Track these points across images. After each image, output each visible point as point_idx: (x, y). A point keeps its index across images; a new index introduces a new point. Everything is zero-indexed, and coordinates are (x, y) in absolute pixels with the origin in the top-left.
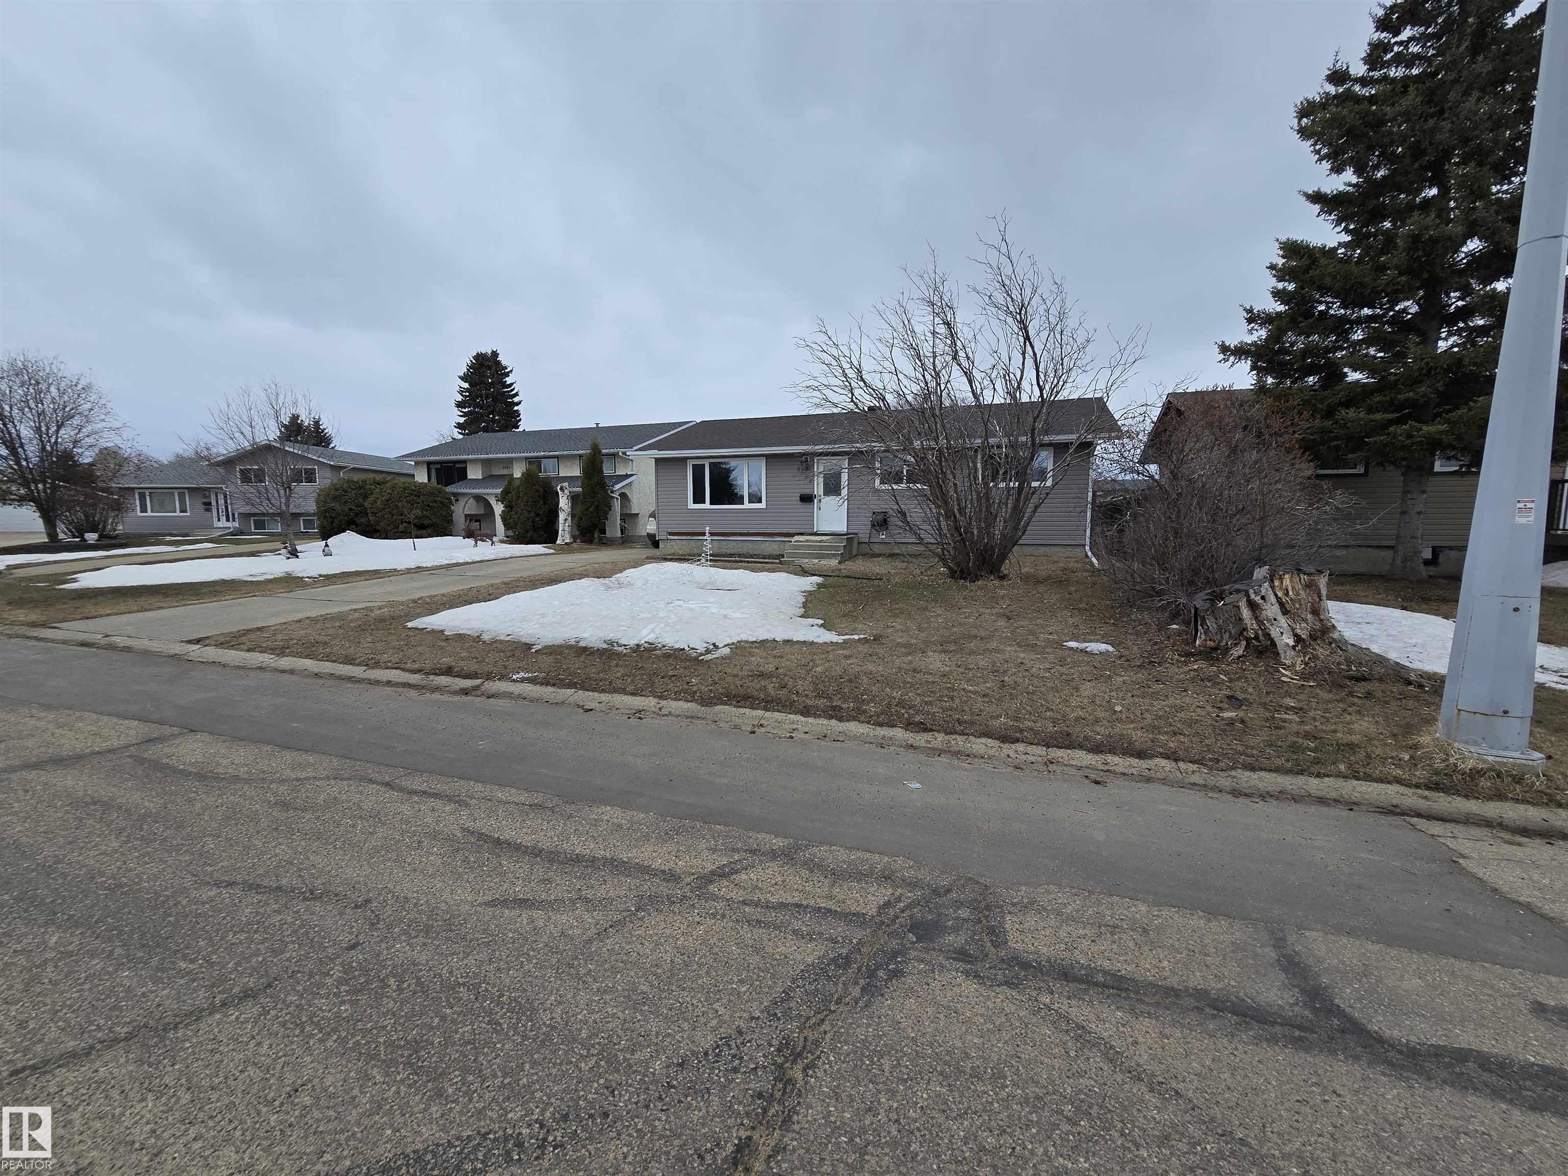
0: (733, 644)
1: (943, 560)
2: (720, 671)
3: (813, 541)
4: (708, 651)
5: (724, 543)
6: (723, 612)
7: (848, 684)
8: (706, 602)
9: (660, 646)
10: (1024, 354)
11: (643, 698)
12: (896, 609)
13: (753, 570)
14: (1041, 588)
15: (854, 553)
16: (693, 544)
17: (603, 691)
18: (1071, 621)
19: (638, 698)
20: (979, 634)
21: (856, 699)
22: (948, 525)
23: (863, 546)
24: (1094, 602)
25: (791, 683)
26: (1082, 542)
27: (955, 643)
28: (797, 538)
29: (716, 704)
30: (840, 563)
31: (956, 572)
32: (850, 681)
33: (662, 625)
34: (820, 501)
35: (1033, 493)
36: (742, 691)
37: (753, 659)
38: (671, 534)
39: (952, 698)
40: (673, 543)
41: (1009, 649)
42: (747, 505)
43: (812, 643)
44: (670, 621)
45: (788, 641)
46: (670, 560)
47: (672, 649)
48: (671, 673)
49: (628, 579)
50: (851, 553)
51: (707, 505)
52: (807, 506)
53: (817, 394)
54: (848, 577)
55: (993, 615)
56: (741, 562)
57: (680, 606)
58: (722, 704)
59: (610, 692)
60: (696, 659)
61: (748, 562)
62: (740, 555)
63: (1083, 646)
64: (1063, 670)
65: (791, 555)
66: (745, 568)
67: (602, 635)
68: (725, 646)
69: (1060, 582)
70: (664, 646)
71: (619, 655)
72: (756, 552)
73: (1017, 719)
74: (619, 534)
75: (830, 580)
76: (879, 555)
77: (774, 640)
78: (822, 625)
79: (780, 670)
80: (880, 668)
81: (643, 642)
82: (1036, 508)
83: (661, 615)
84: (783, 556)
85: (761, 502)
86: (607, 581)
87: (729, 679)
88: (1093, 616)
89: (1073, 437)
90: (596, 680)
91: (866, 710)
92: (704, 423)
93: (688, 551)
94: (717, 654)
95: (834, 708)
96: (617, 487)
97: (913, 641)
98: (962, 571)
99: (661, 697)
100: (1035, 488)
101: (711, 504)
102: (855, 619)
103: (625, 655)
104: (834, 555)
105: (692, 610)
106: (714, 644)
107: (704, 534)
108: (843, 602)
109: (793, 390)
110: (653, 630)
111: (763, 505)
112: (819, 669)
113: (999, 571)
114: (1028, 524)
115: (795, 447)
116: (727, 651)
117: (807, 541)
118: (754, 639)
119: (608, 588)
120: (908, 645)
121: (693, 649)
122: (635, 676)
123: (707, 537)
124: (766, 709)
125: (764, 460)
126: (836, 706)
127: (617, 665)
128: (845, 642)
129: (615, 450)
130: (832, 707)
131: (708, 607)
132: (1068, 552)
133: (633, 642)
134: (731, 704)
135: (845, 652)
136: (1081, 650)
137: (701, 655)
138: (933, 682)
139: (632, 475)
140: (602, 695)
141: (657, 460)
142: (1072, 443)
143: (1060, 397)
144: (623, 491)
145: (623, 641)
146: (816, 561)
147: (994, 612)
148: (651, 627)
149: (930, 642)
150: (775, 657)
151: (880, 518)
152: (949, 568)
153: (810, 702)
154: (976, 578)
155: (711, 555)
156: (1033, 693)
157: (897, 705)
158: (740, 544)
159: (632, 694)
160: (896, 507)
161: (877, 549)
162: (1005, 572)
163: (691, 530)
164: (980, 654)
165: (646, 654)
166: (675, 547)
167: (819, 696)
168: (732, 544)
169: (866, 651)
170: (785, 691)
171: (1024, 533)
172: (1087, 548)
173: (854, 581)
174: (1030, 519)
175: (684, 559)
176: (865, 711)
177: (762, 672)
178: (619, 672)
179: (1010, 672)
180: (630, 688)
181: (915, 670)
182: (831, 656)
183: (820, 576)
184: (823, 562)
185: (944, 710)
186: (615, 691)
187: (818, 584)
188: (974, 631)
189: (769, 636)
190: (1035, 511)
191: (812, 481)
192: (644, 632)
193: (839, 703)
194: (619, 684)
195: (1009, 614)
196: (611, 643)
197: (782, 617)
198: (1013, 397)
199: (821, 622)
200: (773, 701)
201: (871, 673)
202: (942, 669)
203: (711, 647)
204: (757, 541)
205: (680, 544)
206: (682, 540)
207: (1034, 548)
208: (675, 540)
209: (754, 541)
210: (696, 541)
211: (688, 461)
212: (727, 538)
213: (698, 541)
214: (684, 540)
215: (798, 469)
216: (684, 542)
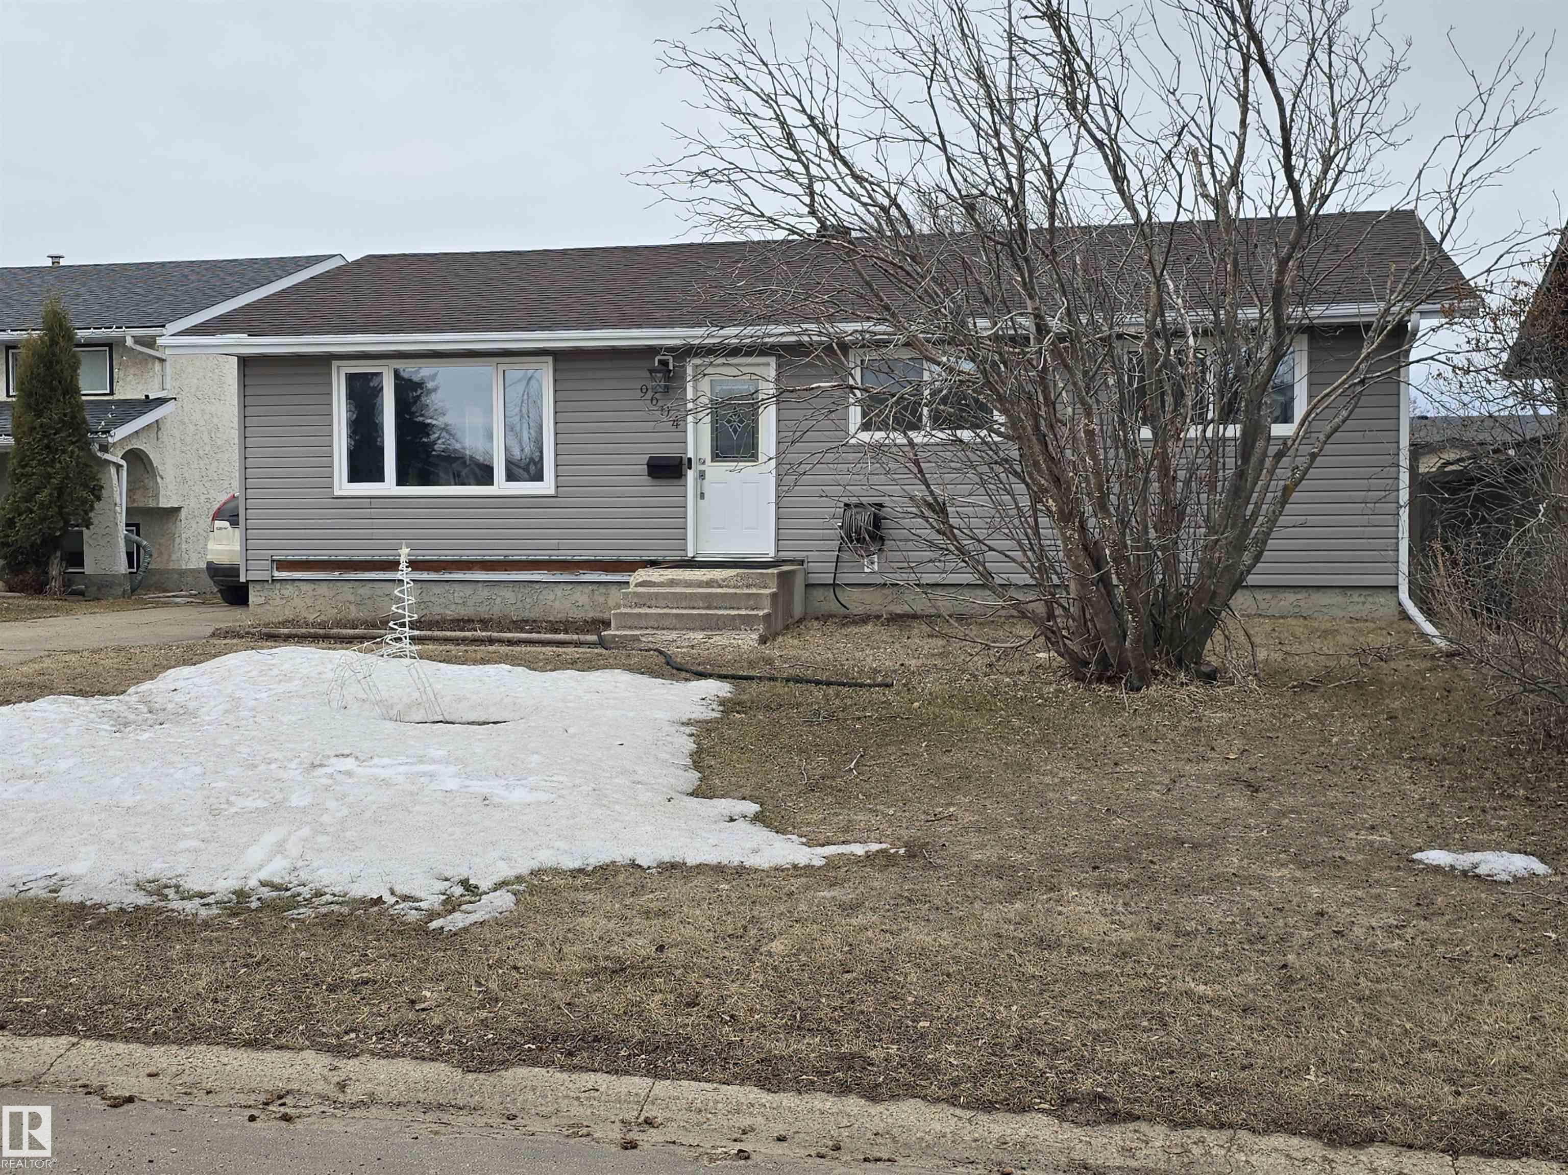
0: (519, 879)
1: (1052, 637)
2: (500, 963)
3: (688, 584)
4: (451, 905)
5: (437, 589)
6: (478, 787)
7: (869, 988)
8: (421, 760)
9: (306, 892)
10: (1243, 98)
11: (287, 1055)
12: (947, 767)
13: (532, 665)
14: (1315, 704)
15: (798, 610)
16: (347, 594)
17: (160, 1039)
18: (1416, 792)
19: (271, 1056)
20: (1184, 834)
21: (900, 1033)
22: (1066, 539)
23: (819, 594)
24: (1459, 739)
25: (707, 989)
26: (1387, 580)
27: (1130, 860)
28: (642, 575)
29: (506, 1064)
30: (763, 640)
31: (1086, 664)
32: (871, 978)
33: (305, 831)
34: (702, 475)
35: (1279, 455)
36: (574, 1023)
37: (587, 921)
38: (283, 565)
39: (1162, 1020)
40: (289, 590)
41: (1276, 873)
42: (501, 486)
43: (741, 871)
44: (326, 819)
45: (673, 866)
46: (287, 639)
47: (343, 899)
48: (355, 974)
49: (179, 698)
50: (789, 613)
51: (389, 486)
52: (665, 490)
53: (724, 191)
54: (798, 680)
55: (1207, 780)
56: (491, 641)
57: (349, 774)
58: (523, 1062)
59: (180, 1042)
60: (421, 929)
61: (510, 642)
62: (485, 624)
63: (1464, 860)
64: (1436, 928)
65: (627, 621)
66: (514, 661)
67: (128, 868)
68: (498, 886)
69: (1359, 685)
70: (319, 894)
71: (188, 925)
72: (527, 615)
73: (1352, 1076)
74: (122, 566)
75: (754, 688)
76: (864, 620)
77: (634, 865)
78: (758, 819)
79: (671, 954)
80: (946, 938)
81: (253, 883)
82: (1287, 492)
83: (297, 800)
84: (607, 624)
85: (539, 477)
86: (112, 703)
87: (531, 986)
88: (1467, 777)
89: (1369, 310)
90: (132, 1005)
91: (937, 1062)
92: (370, 259)
93: (330, 614)
94: (481, 911)
95: (848, 1061)
96: (120, 433)
97: (1017, 857)
98: (1104, 661)
99: (339, 1050)
100: (1285, 439)
101: (401, 481)
102: (843, 797)
103: (206, 925)
104: (747, 621)
105: (386, 783)
106: (465, 883)
107: (393, 565)
108: (801, 751)
109: (661, 178)
110: (280, 848)
111: (547, 486)
112: (777, 946)
113: (1198, 658)
114: (1267, 535)
115: (635, 332)
116: (504, 900)
117: (672, 583)
118: (577, 864)
119: (120, 725)
120: (1000, 870)
121: (406, 898)
122: (250, 987)
123: (404, 573)
124: (655, 1072)
125: (550, 359)
126: (853, 1056)
127: (188, 957)
128: (831, 864)
129: (114, 333)
130: (841, 1058)
131: (432, 776)
132: (1359, 605)
133: (224, 886)
134: (548, 1064)
135: (836, 892)
136: (1464, 873)
137: (432, 915)
138: (1100, 976)
139: (161, 401)
140: (157, 1051)
141: (245, 362)
142: (1368, 326)
143: (1330, 208)
144: (136, 444)
145: (194, 884)
146: (699, 636)
147: (1208, 768)
148: (269, 838)
149: (1059, 859)
150: (647, 914)
151: (863, 519)
152: (1066, 653)
153: (778, 1048)
154: (1143, 679)
155: (413, 625)
156: (1374, 998)
157: (1017, 1047)
158: (484, 593)
159: (250, 1044)
160: (919, 491)
161: (858, 602)
162: (1214, 662)
163: (342, 556)
164: (1204, 891)
165: (270, 921)
166: (297, 602)
167: (796, 1028)
168: (460, 593)
169: (894, 889)
170: (694, 1017)
171: (1257, 558)
172: (1404, 594)
173: (818, 693)
174: (1273, 521)
175: (326, 637)
176: (934, 1069)
177: (618, 959)
178: (197, 976)
179: (1296, 941)
180: (243, 1026)
181: (1041, 943)
182: (803, 907)
183: (721, 677)
184: (720, 639)
185: (1154, 1055)
186: (196, 1036)
187: (722, 703)
188: (1171, 828)
189: (618, 853)
190: (1284, 500)
191: (678, 424)
192: (255, 854)
193: (855, 1046)
194: (204, 1015)
195: (1250, 776)
196: (159, 889)
197: (645, 796)
198: (1219, 205)
199: (752, 808)
200: (668, 1047)
201: (923, 952)
202: (1114, 937)
203: (458, 890)
204: (530, 584)
205: (310, 593)
206: (317, 583)
207: (1281, 596)
208: (297, 583)
209: (522, 585)
210: (370, 585)
211: (335, 364)
212: (448, 576)
213: (377, 585)
214: (321, 583)
215: (644, 390)
216: (323, 589)
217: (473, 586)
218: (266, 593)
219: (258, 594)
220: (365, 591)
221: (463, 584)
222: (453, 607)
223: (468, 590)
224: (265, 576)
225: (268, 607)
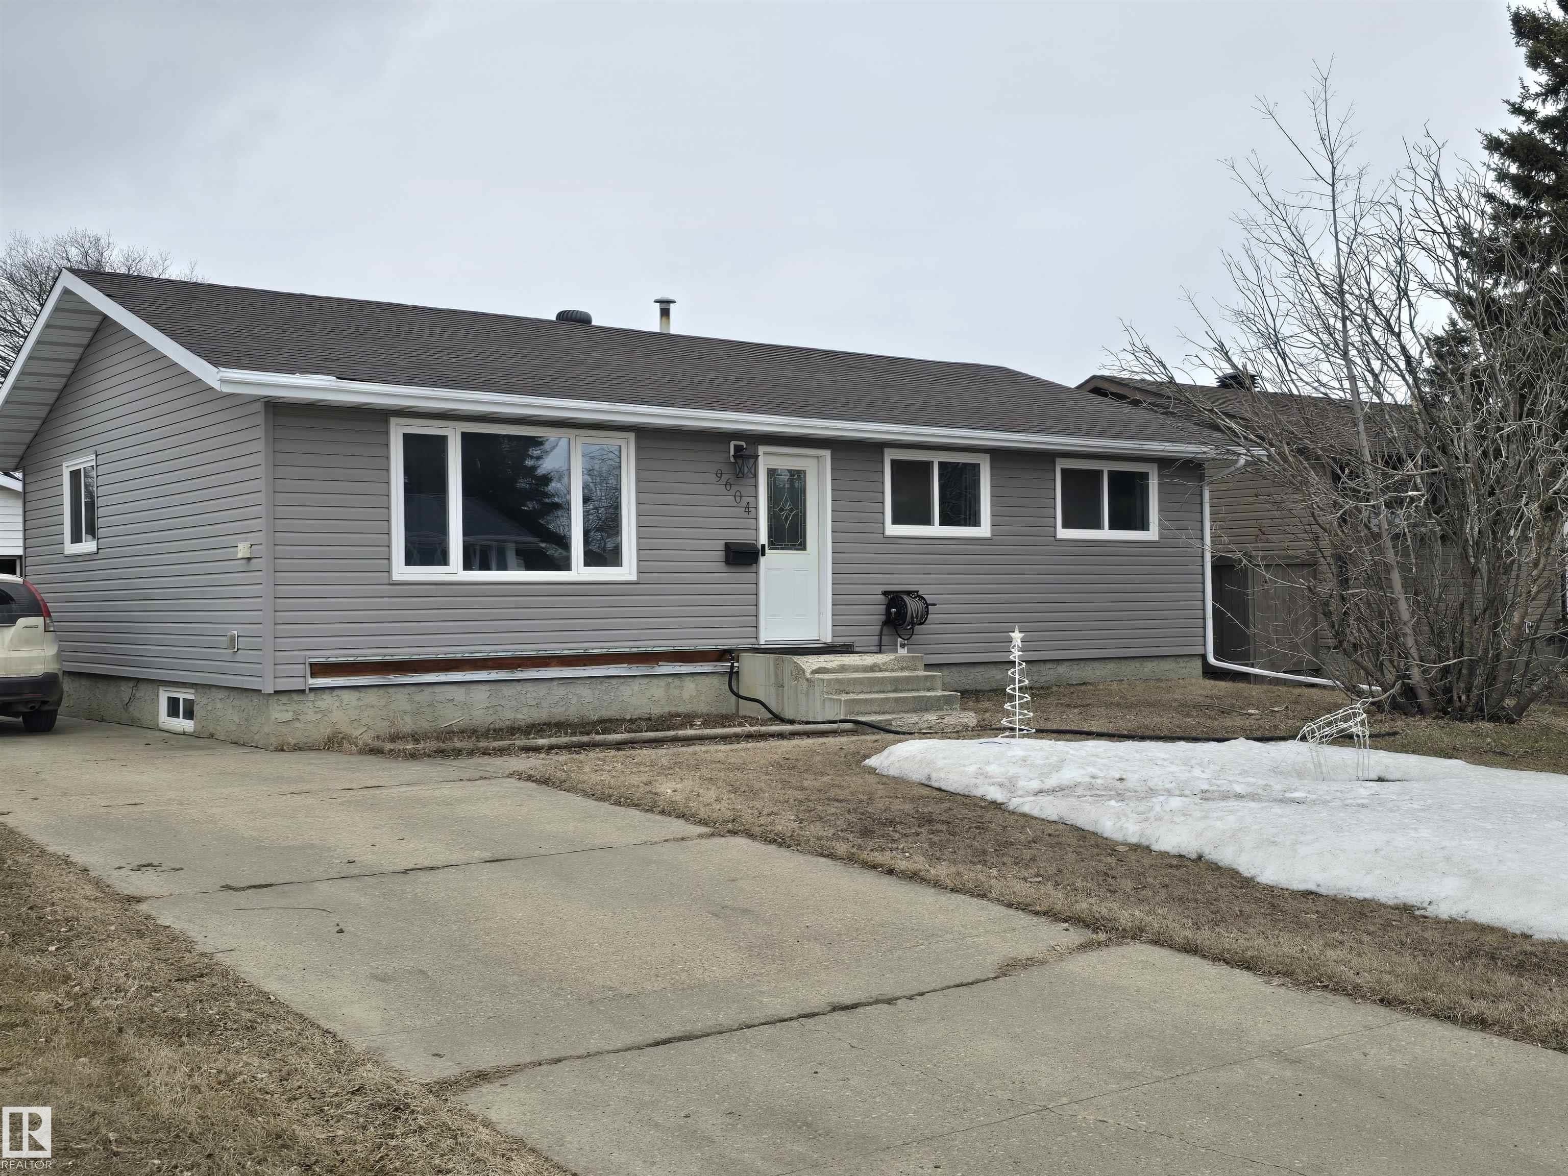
3: (856, 669)
5: (507, 690)
16: (401, 699)
26: (1200, 649)
38: (318, 669)
40: (327, 701)
42: (579, 571)
51: (453, 571)
52: (741, 576)
65: (856, 707)
85: (618, 562)
93: (383, 727)
101: (467, 566)
111: (627, 572)
125: (633, 435)
142: (1178, 459)
158: (560, 691)
163: (399, 655)
166: (336, 715)
168: (532, 693)
191: (750, 510)
204: (607, 680)
205: (355, 703)
206: (363, 690)
207: (1145, 664)
208: (336, 693)
209: (599, 681)
210: (430, 689)
211: (393, 421)
212: (519, 675)
213: (437, 689)
214: (370, 691)
215: (719, 474)
216: (371, 697)
217: (547, 684)
218: (295, 707)
219: (284, 708)
220: (424, 696)
221: (536, 683)
222: (525, 710)
223: (542, 689)
224: (297, 684)
225: (297, 724)
